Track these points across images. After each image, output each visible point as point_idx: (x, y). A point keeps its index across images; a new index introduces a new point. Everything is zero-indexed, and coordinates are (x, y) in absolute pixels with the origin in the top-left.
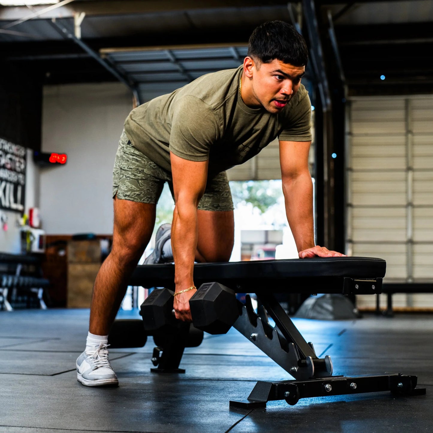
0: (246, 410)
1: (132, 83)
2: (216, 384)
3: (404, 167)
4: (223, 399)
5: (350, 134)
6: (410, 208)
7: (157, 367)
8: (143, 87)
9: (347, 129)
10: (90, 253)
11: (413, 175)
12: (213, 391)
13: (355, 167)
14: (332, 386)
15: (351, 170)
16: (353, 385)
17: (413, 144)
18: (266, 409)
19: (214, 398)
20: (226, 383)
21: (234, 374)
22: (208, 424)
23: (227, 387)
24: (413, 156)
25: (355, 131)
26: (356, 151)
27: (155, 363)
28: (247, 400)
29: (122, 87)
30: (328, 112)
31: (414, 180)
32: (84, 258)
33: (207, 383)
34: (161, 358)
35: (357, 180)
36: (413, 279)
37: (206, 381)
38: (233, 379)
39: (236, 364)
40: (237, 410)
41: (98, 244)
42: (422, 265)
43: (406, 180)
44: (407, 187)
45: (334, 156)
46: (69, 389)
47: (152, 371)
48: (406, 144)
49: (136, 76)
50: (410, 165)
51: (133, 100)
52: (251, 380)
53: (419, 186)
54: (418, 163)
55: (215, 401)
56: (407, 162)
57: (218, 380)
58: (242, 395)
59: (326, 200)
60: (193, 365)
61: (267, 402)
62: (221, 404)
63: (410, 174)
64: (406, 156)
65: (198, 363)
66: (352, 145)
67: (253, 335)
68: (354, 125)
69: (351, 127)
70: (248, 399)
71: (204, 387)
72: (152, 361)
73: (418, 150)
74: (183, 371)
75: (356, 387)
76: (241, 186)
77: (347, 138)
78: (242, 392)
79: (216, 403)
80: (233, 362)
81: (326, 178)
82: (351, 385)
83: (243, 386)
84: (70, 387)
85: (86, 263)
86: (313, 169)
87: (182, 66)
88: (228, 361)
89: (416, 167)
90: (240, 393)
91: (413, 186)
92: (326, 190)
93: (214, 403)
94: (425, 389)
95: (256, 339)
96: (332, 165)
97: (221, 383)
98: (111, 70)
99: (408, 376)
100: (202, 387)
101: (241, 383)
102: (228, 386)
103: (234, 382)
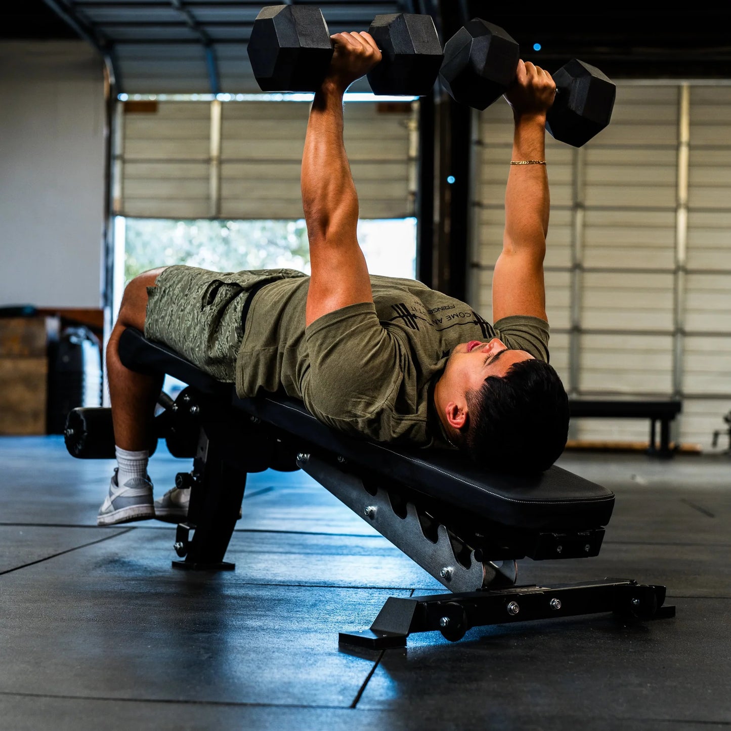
0: (372, 651)
1: (102, 42)
2: (299, 594)
3: (570, 203)
4: (320, 626)
5: (480, 143)
6: (578, 272)
7: (183, 559)
8: (122, 50)
9: (475, 136)
10: (28, 339)
11: (584, 216)
12: (298, 609)
13: (486, 201)
14: (520, 605)
15: (479, 205)
16: (555, 602)
17: (586, 164)
18: (406, 648)
19: (305, 625)
20: (316, 591)
21: (323, 571)
22: (316, 684)
23: (320, 601)
24: (585, 184)
25: (488, 139)
26: (488, 172)
27: (180, 552)
28: (370, 631)
29: (85, 49)
30: (442, 104)
31: (585, 225)
32: (16, 348)
33: (282, 593)
34: (190, 542)
35: (489, 223)
36: (580, 393)
37: (280, 588)
38: (325, 583)
39: (320, 552)
40: (356, 650)
41: (43, 324)
42: (594, 370)
43: (573, 225)
44: (573, 236)
45: (451, 180)
46: (36, 605)
47: (175, 565)
48: (574, 163)
49: (109, 30)
50: (579, 199)
51: (105, 74)
52: (359, 585)
53: (593, 236)
54: (593, 197)
55: (307, 631)
56: (575, 195)
57: (300, 585)
58: (352, 618)
59: (436, 255)
60: (243, 554)
61: (408, 635)
62: (322, 636)
63: (580, 215)
64: (574, 184)
65: (250, 549)
66: (481, 162)
67: (370, 508)
68: (487, 127)
69: (480, 131)
70: (372, 629)
71: (279, 600)
72: (176, 548)
73: (594, 174)
74: (231, 567)
75: (559, 607)
76: (286, 227)
77: (475, 149)
78: (350, 612)
79: (312, 635)
80: (312, 546)
81: (437, 218)
82: (551, 603)
83: (348, 599)
84: (36, 601)
85: (21, 356)
86: (414, 202)
87: (192, 17)
88: (304, 546)
89: (589, 202)
90: (347, 613)
91: (583, 236)
92: (436, 240)
93: (308, 635)
94: (674, 607)
95: (376, 516)
96: (448, 196)
97: (308, 593)
98: (66, 17)
99: (651, 587)
100: (275, 600)
101: (343, 593)
102: (322, 598)
103: (331, 591)
